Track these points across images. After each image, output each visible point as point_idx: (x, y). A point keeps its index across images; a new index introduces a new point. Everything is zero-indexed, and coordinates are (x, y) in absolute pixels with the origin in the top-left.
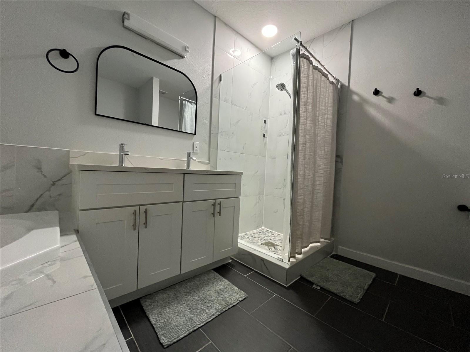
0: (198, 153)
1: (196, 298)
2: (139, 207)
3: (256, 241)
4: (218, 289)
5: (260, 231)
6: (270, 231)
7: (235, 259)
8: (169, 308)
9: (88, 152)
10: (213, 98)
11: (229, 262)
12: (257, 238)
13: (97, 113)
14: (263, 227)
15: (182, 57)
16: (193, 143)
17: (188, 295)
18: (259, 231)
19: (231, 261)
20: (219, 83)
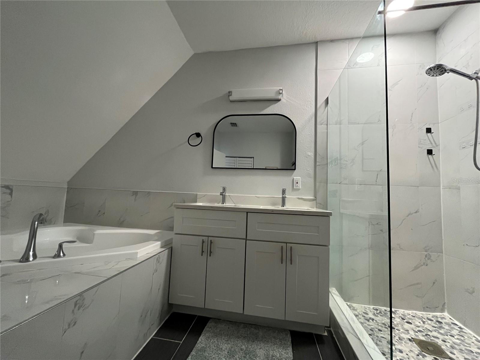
0: (299, 189)
1: (243, 347)
2: (207, 237)
3: (403, 329)
4: (271, 354)
5: (432, 319)
6: (460, 328)
7: (334, 336)
8: (217, 340)
9: (206, 194)
10: (318, 126)
11: (322, 335)
12: (412, 326)
13: (213, 167)
14: (446, 314)
15: (279, 100)
16: (293, 179)
17: (241, 339)
18: (431, 316)
19: (326, 334)
20: (326, 107)
